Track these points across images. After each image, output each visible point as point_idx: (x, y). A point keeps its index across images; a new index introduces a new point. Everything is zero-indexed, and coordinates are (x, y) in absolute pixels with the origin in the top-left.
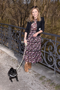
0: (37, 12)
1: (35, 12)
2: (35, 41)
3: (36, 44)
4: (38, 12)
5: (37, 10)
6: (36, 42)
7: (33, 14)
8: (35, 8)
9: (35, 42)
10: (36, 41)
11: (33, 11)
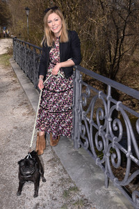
0: (60, 20)
1: (54, 21)
3: (65, 94)
7: (50, 25)
8: (52, 12)
9: (63, 92)
10: (64, 90)
11: (49, 20)
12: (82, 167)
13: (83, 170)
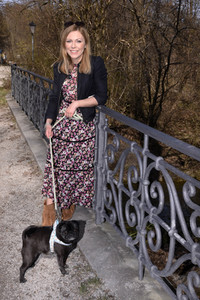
0: (83, 42)
1: (75, 42)
2: (80, 137)
3: (83, 145)
4: (86, 42)
5: (83, 34)
6: (83, 141)
8: (75, 29)
9: (81, 142)
12: (106, 250)
13: (107, 254)
